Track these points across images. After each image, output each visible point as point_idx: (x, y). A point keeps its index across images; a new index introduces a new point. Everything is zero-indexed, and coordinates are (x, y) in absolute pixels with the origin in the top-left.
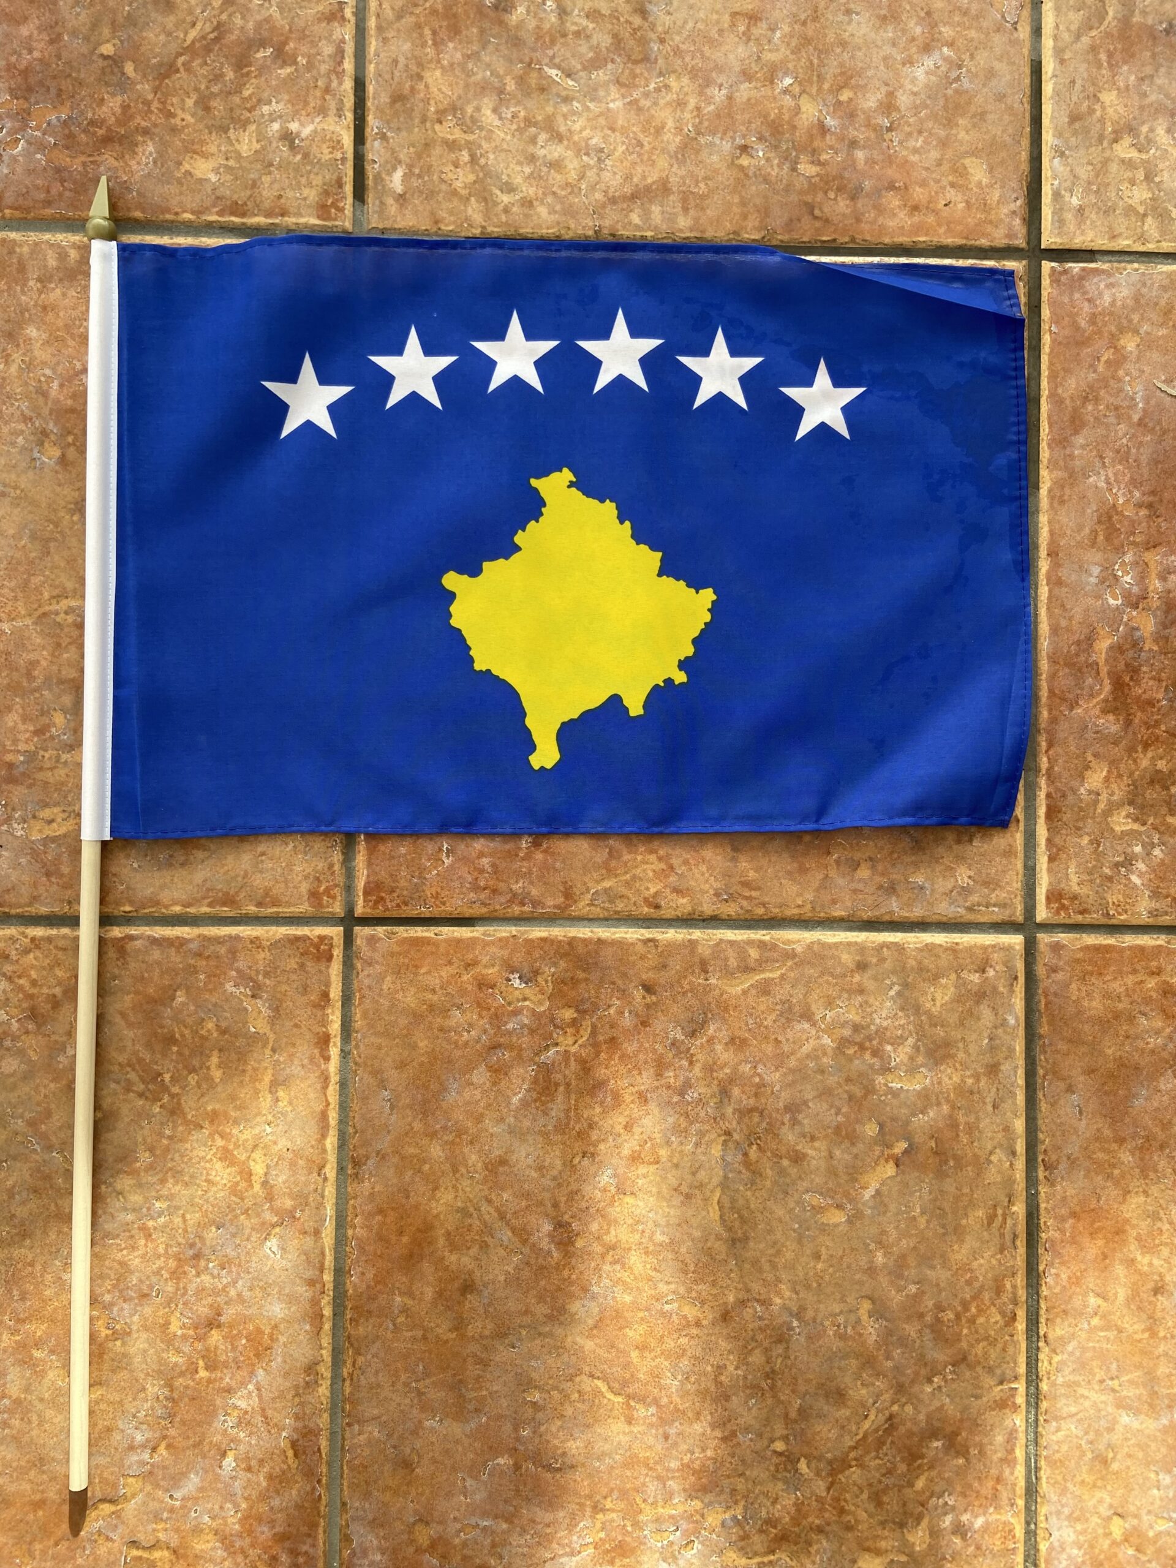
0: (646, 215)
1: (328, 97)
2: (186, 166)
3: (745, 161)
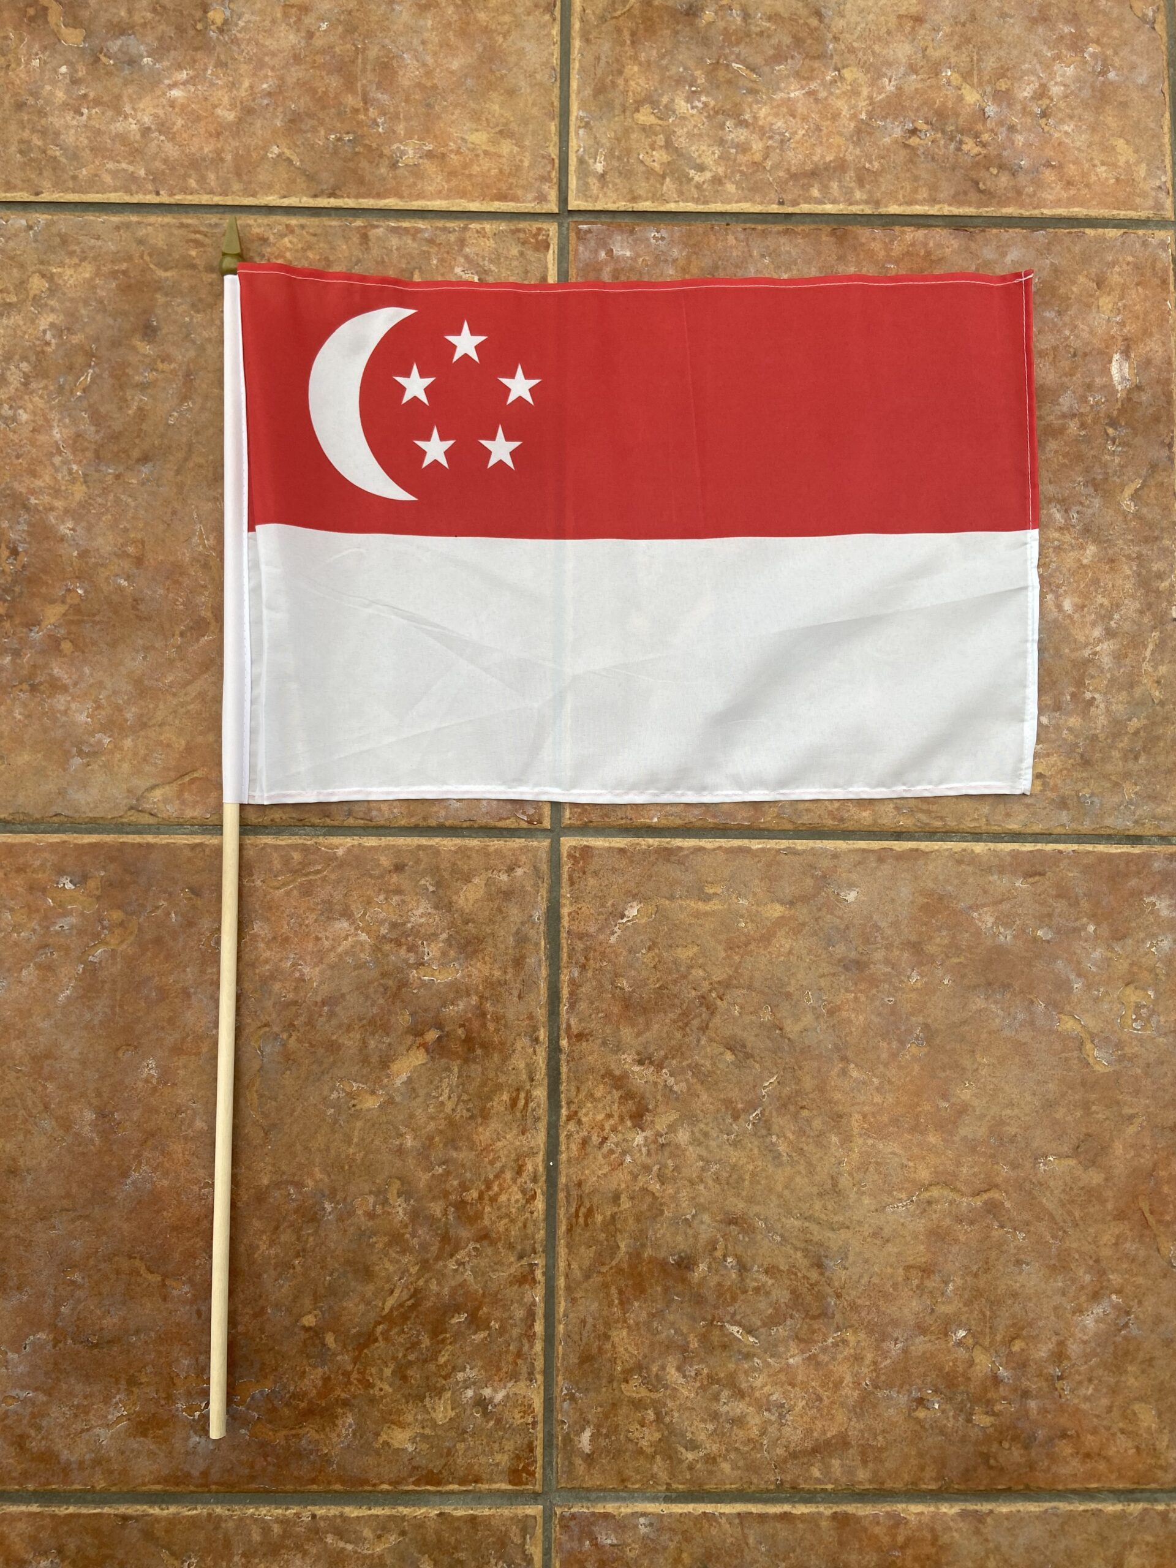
0: (827, 1470)
1: (519, 1361)
2: (384, 1437)
3: (921, 1414)
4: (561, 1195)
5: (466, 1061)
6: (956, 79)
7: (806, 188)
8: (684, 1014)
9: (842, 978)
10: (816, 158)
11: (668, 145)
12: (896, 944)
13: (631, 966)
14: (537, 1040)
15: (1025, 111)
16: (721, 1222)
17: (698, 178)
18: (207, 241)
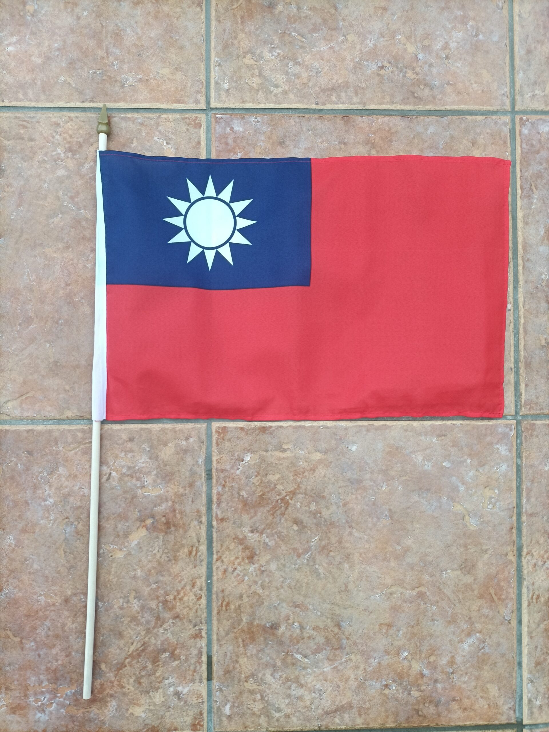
4: (214, 596)
5: (166, 533)
6: (404, 40)
7: (329, 96)
8: (274, 508)
9: (350, 488)
10: (334, 81)
11: (260, 75)
12: (375, 471)
13: (247, 485)
14: (201, 522)
15: (438, 56)
16: (291, 606)
17: (275, 91)
18: (29, 125)
